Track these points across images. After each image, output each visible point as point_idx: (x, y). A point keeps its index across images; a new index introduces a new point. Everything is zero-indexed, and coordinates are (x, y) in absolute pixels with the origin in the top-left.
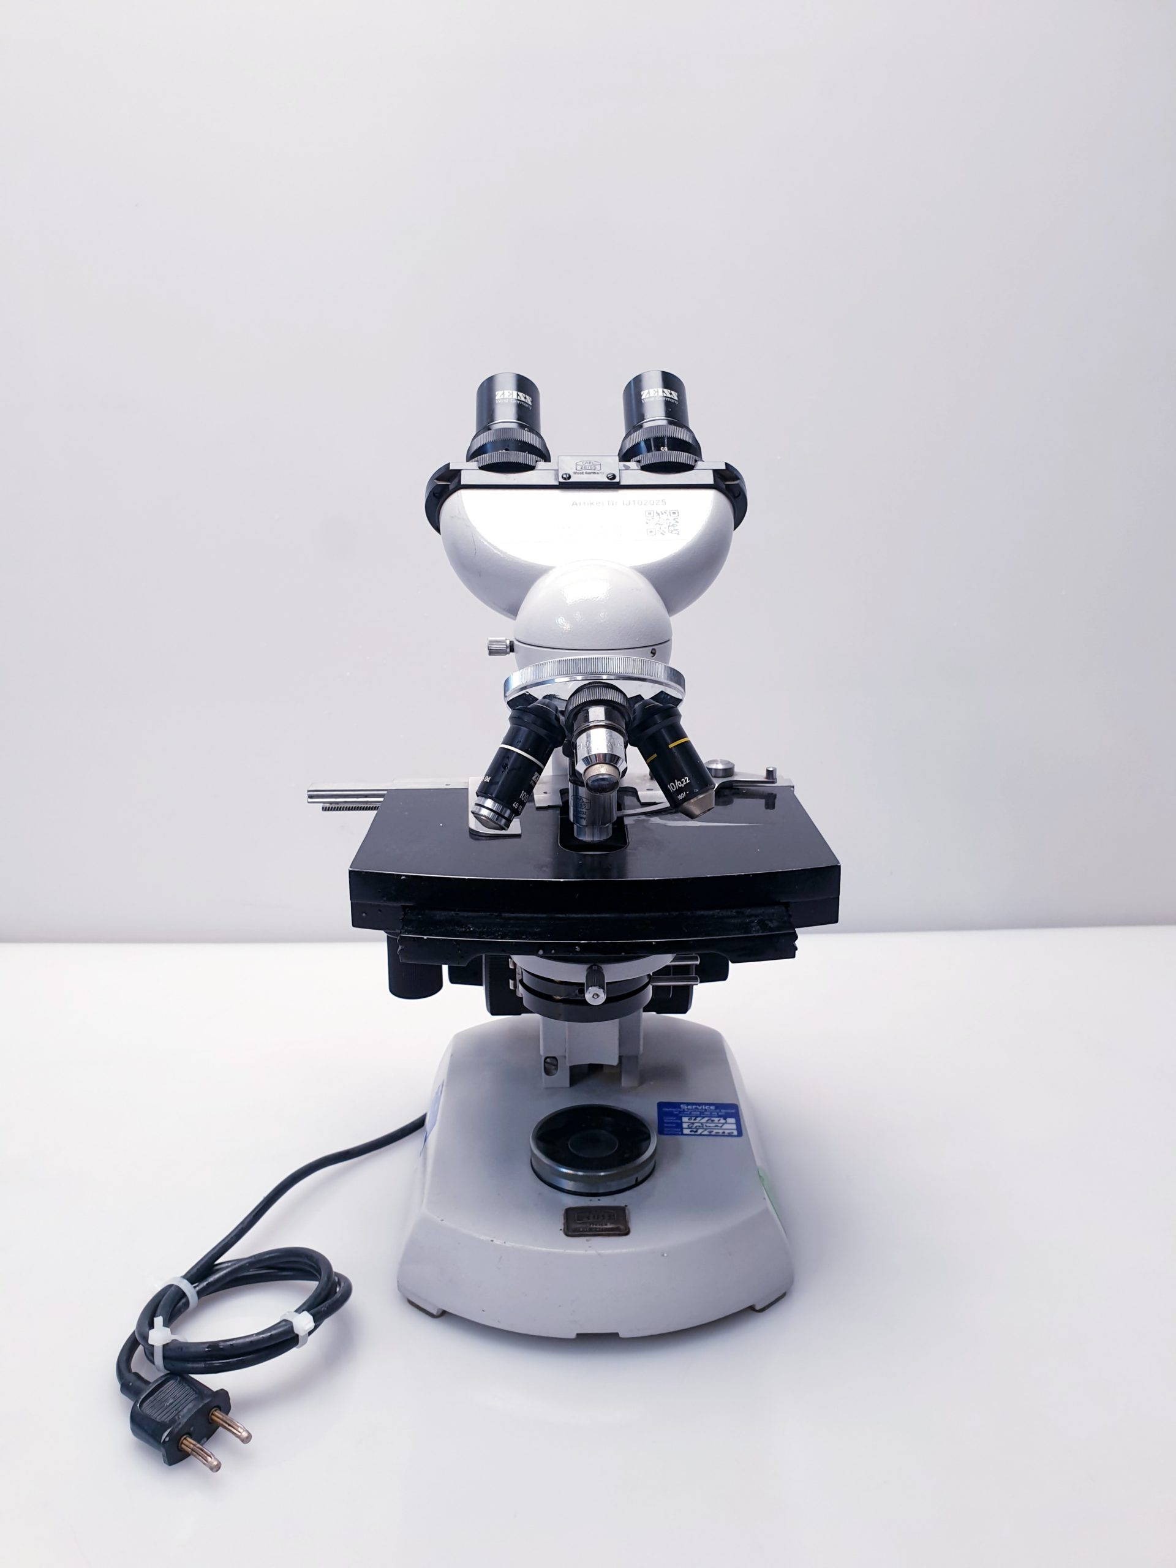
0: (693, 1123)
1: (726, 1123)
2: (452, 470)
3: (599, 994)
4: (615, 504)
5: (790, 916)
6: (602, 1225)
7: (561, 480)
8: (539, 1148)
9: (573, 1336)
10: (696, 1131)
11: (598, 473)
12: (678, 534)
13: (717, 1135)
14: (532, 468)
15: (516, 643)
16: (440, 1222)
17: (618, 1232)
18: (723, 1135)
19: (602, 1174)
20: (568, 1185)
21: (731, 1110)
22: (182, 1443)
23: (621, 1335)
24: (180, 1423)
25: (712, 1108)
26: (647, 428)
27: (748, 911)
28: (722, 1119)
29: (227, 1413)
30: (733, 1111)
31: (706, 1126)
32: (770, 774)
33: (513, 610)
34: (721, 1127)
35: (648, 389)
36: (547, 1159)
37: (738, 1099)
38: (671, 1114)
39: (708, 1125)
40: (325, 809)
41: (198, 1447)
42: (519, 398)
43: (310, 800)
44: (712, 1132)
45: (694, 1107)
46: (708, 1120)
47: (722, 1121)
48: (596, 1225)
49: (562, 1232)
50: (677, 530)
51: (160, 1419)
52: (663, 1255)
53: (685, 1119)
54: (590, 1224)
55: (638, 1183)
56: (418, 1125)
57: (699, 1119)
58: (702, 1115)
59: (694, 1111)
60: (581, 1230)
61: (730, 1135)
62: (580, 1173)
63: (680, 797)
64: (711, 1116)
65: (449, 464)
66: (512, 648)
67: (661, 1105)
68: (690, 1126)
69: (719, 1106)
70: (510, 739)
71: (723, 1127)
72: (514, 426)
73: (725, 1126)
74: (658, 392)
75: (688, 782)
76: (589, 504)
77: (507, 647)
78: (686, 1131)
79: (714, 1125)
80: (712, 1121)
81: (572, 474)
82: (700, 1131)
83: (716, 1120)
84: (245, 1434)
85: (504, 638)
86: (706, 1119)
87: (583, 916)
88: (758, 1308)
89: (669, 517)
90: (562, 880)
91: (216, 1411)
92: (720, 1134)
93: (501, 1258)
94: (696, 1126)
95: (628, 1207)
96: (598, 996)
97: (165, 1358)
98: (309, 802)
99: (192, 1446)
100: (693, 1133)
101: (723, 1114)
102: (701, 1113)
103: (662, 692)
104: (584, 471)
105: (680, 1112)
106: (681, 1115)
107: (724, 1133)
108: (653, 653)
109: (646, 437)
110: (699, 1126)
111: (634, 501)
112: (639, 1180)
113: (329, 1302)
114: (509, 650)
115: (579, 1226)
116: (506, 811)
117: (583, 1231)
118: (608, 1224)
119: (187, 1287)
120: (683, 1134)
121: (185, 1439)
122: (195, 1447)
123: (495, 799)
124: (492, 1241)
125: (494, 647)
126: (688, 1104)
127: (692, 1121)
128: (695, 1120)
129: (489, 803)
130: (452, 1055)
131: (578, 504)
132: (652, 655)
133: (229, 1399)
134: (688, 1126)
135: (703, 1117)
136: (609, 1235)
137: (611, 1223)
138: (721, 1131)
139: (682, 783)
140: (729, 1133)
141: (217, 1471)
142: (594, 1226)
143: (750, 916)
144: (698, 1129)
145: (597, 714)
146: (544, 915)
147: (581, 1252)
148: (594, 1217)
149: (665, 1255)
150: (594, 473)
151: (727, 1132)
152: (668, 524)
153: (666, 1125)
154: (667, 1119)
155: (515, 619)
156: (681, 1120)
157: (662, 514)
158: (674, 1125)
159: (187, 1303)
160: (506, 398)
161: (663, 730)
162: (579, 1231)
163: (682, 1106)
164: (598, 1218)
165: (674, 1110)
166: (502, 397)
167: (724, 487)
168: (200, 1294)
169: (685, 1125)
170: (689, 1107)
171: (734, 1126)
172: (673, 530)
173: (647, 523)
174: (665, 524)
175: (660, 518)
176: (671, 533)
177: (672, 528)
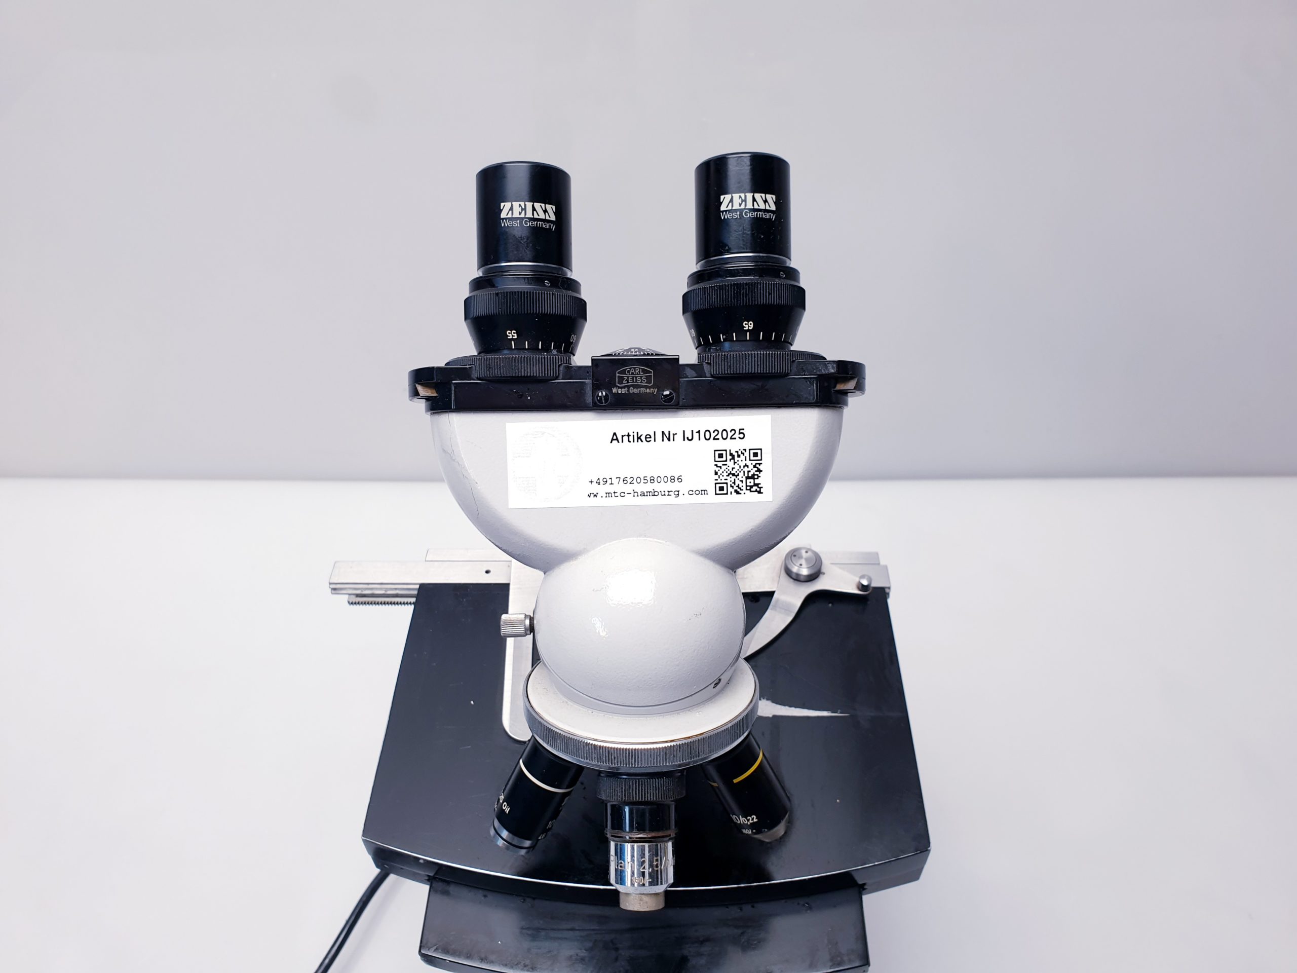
4: (672, 437)
12: (760, 492)
35: (732, 193)
42: (538, 216)
50: (757, 485)
63: (746, 832)
66: (532, 629)
72: (528, 286)
74: (745, 201)
75: (755, 820)
89: (748, 463)
111: (699, 432)
123: (514, 833)
131: (620, 437)
139: (748, 820)
152: (746, 475)
157: (739, 456)
160: (516, 219)
166: (510, 215)
172: (752, 484)
173: (716, 473)
174: (741, 474)
175: (735, 463)
176: (750, 490)
177: (752, 481)
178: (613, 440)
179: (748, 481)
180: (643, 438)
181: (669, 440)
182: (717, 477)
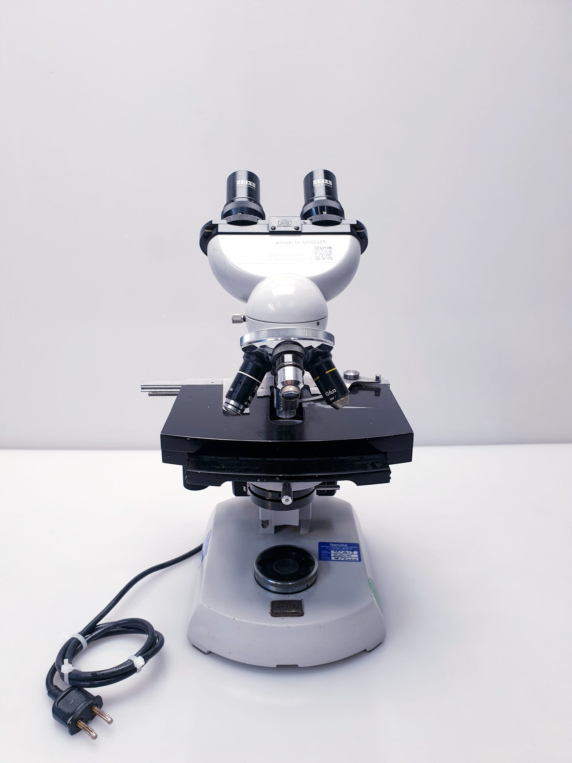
0: (336, 554)
1: (353, 554)
2: (213, 224)
3: (289, 499)
4: (299, 243)
5: (387, 459)
6: (290, 611)
7: (271, 230)
8: (258, 569)
9: (275, 666)
10: (338, 559)
11: (290, 226)
12: (332, 259)
13: (348, 561)
14: (255, 223)
15: (246, 317)
16: (209, 608)
17: (298, 615)
18: (351, 561)
19: (290, 584)
20: (273, 588)
21: (355, 547)
22: (78, 724)
23: (299, 666)
24: (77, 714)
25: (346, 545)
26: (316, 201)
27: (365, 457)
28: (351, 551)
29: (100, 708)
30: (357, 547)
31: (343, 556)
32: (378, 378)
33: (245, 299)
34: (350, 556)
35: (317, 179)
36: (263, 575)
37: (359, 541)
38: (325, 549)
39: (344, 555)
40: (150, 395)
41: (86, 727)
42: (249, 184)
43: (142, 390)
44: (346, 559)
45: (337, 545)
46: (344, 552)
47: (351, 553)
48: (287, 611)
49: (269, 614)
50: (331, 257)
51: (67, 712)
52: (320, 627)
53: (332, 552)
54: (284, 610)
55: (308, 587)
56: (199, 549)
57: (339, 551)
58: (341, 549)
59: (337, 547)
60: (279, 613)
61: (355, 561)
62: (279, 583)
63: (331, 399)
64: (345, 550)
65: (212, 221)
66: (244, 319)
67: (320, 544)
68: (335, 555)
69: (349, 545)
70: (243, 369)
71: (351, 556)
72: (246, 200)
73: (353, 556)
74: (322, 181)
75: (335, 391)
76: (285, 243)
77: (242, 319)
78: (333, 558)
79: (347, 555)
80: (346, 553)
81: (276, 227)
82: (340, 559)
83: (348, 552)
84: (110, 720)
85: (240, 314)
86: (343, 552)
87: (281, 459)
88: (368, 650)
89: (327, 250)
90: (270, 441)
91: (95, 707)
92: (350, 560)
93: (239, 627)
94: (338, 556)
95: (303, 600)
96: (288, 500)
97: (69, 679)
98: (142, 391)
99: (83, 726)
100: (336, 559)
101: (352, 549)
102: (341, 548)
103: (323, 344)
104: (283, 225)
105: (330, 548)
106: (330, 549)
107: (352, 559)
108: (318, 324)
109: (316, 206)
110: (339, 556)
111: (309, 241)
112: (309, 586)
113: (152, 649)
114: (243, 320)
115: (278, 611)
116: (241, 406)
117: (280, 614)
118: (293, 610)
119: (81, 638)
120: (331, 560)
121: (79, 722)
122: (84, 727)
123: (236, 400)
124: (234, 619)
125: (236, 319)
126: (334, 543)
127: (336, 553)
128: (337, 552)
129: (232, 402)
130: (215, 516)
131: (279, 243)
132: (318, 325)
133: (102, 700)
134: (334, 555)
135: (342, 551)
136: (293, 616)
137: (294, 610)
138: (350, 558)
139: (332, 392)
140: (354, 560)
141: (95, 739)
142: (286, 611)
143: (367, 460)
144: (339, 557)
145: (288, 358)
146: (261, 459)
147: (279, 625)
148: (286, 606)
149: (322, 626)
150: (288, 226)
151: (353, 559)
152: (327, 254)
153: (322, 555)
154: (323, 552)
155: (246, 303)
156: (330, 552)
157: (323, 248)
158: (327, 555)
159: (82, 647)
160: (242, 184)
161: (323, 364)
162: (278, 614)
163: (331, 544)
164: (288, 607)
165: (327, 546)
166: (240, 184)
167: (356, 233)
168: (88, 642)
169: (332, 555)
170: (335, 545)
171: (357, 556)
172: (329, 257)
173: (315, 254)
174: (325, 254)
175: (322, 250)
176: (328, 259)
177: (329, 256)
178: (277, 243)
179: (327, 256)
180: (288, 243)
181: (298, 243)
182: (316, 255)
